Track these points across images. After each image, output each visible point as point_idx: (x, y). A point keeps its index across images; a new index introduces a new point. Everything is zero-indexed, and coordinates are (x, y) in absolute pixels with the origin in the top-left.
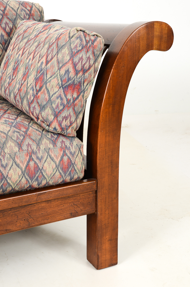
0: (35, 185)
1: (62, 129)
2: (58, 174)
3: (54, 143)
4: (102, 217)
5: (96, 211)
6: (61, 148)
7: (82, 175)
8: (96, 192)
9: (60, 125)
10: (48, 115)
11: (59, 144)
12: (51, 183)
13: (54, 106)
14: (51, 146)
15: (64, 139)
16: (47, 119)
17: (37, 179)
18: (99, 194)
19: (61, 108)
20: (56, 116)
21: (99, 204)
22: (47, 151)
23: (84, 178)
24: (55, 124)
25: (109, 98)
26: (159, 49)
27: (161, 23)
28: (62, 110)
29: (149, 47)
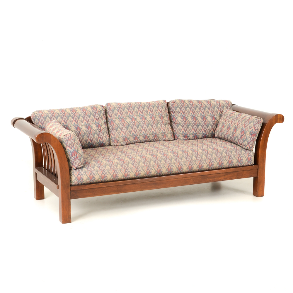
0: (240, 165)
1: (250, 148)
2: (247, 162)
3: (246, 152)
4: (259, 178)
5: (258, 176)
6: (248, 154)
7: (253, 163)
8: (258, 169)
9: (249, 146)
10: (246, 143)
11: (247, 152)
12: (244, 165)
13: (248, 140)
14: (245, 153)
15: (249, 151)
16: (245, 144)
17: (240, 163)
18: (259, 170)
19: (250, 141)
20: (248, 143)
21: (259, 173)
22: (244, 154)
23: (254, 164)
24: (248, 146)
25: (263, 138)
26: (280, 122)
27: (280, 115)
28: (250, 142)
29: (276, 122)
